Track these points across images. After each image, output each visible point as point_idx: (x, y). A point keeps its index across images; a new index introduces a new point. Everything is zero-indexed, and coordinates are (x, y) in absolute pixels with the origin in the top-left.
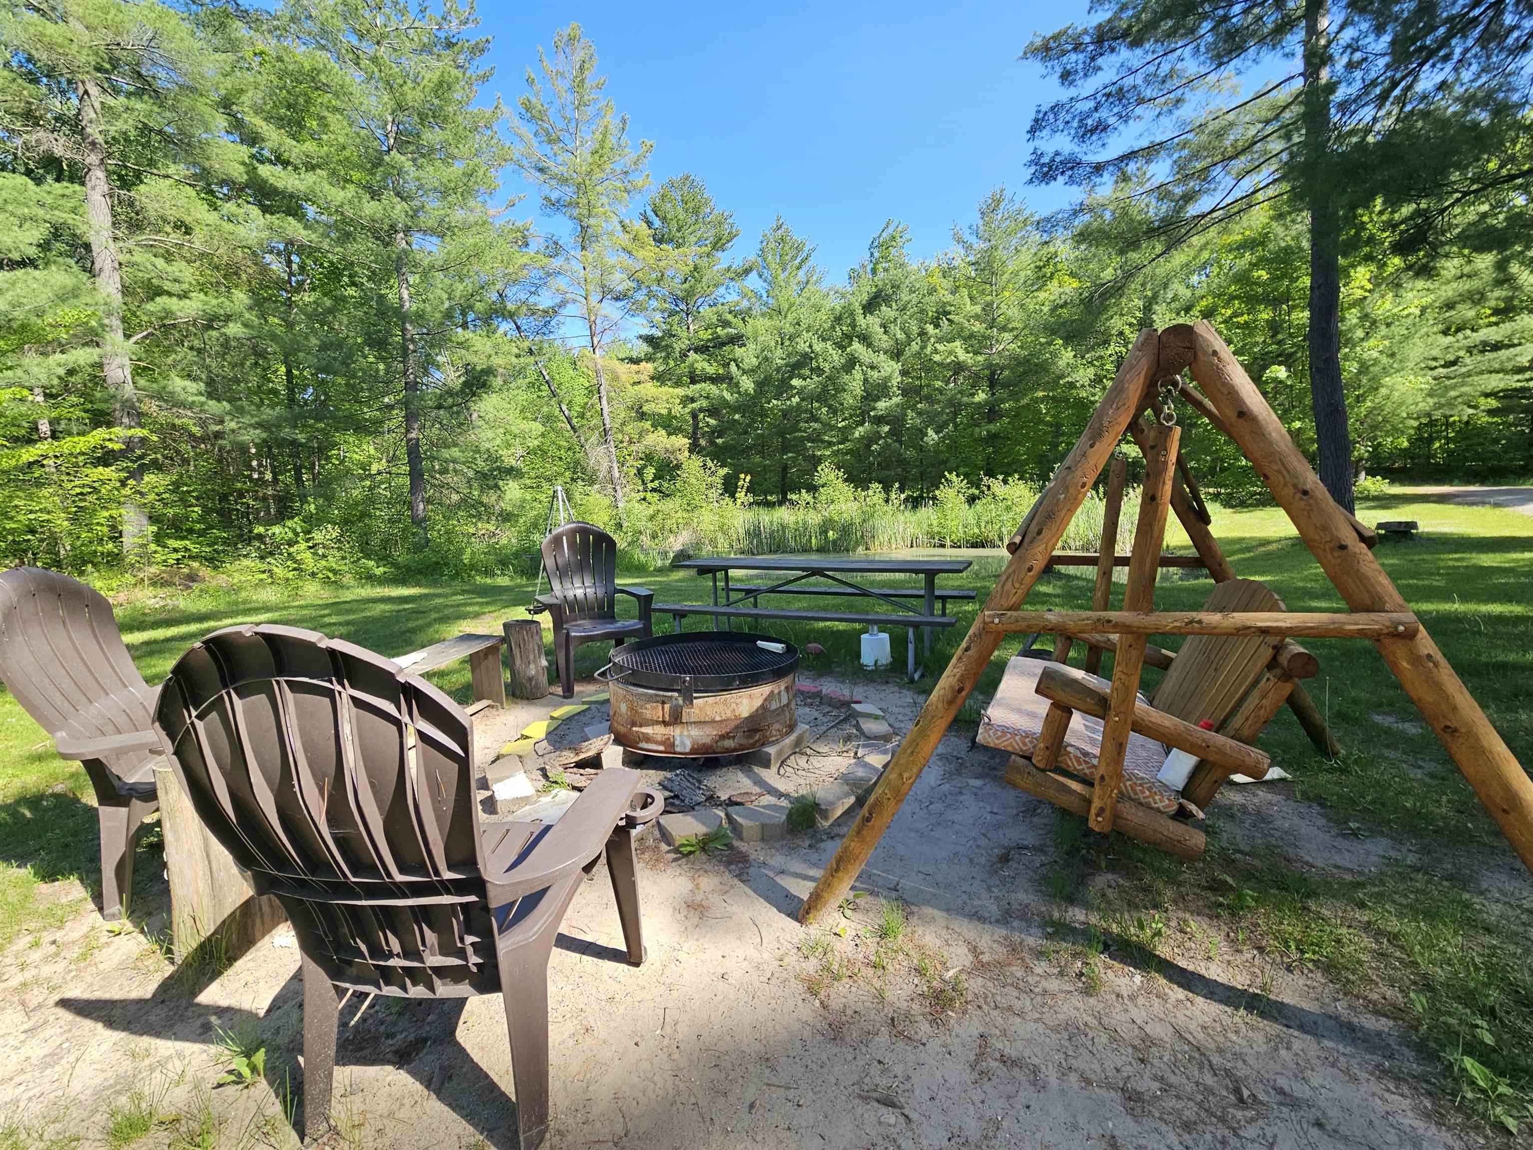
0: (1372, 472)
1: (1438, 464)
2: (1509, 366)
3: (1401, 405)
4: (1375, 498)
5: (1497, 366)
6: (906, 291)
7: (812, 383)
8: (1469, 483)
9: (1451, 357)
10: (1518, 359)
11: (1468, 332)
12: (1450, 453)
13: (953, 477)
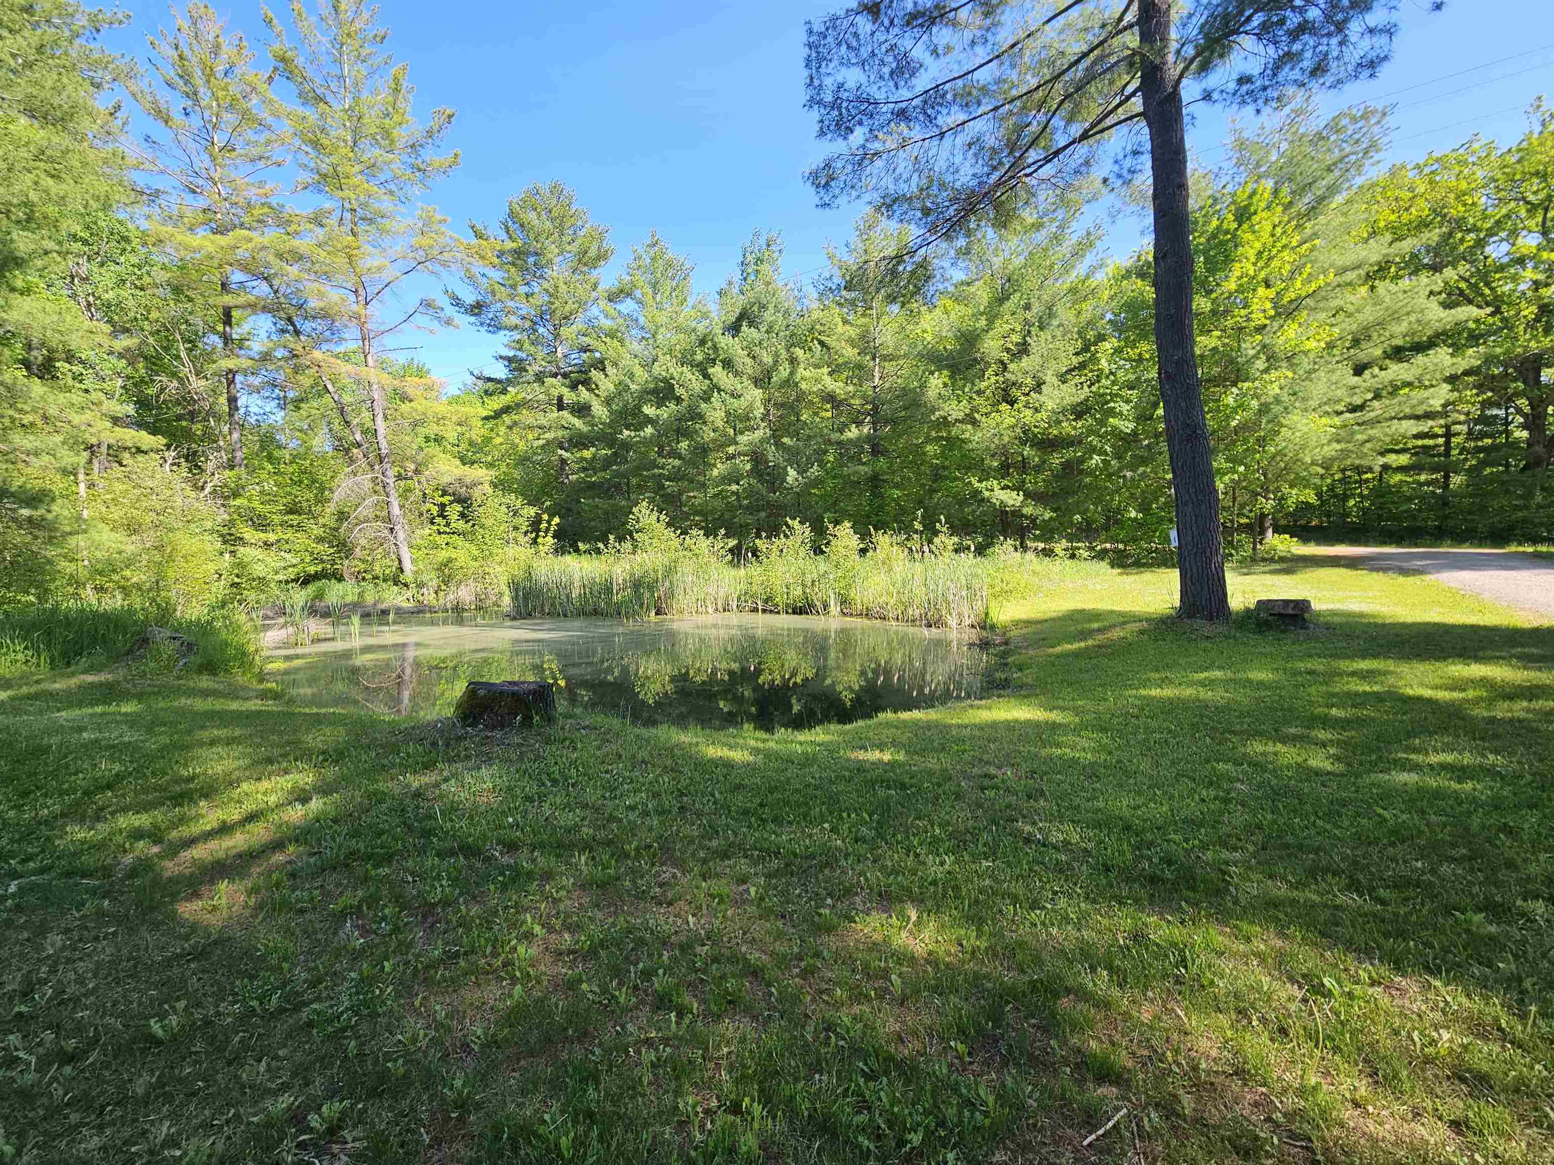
0: (1278, 530)
1: (1353, 523)
2: (1420, 411)
3: (1303, 447)
4: (1282, 559)
5: (1408, 411)
6: (771, 310)
7: (666, 412)
8: (1384, 543)
9: (1357, 400)
10: (1431, 402)
11: (1376, 370)
12: (1365, 511)
13: (795, 524)
